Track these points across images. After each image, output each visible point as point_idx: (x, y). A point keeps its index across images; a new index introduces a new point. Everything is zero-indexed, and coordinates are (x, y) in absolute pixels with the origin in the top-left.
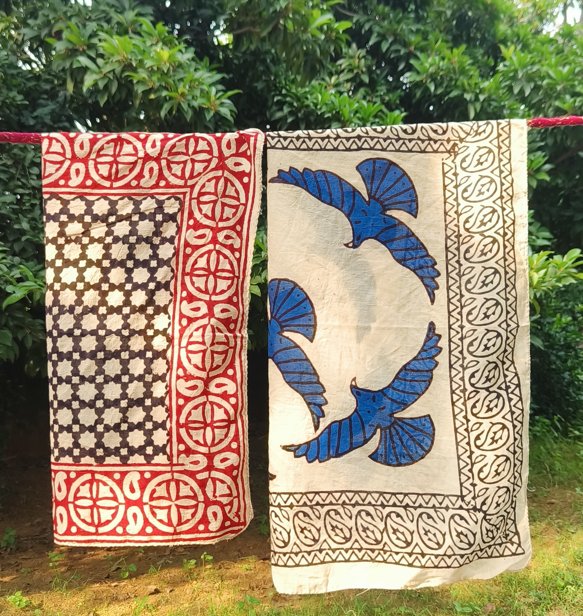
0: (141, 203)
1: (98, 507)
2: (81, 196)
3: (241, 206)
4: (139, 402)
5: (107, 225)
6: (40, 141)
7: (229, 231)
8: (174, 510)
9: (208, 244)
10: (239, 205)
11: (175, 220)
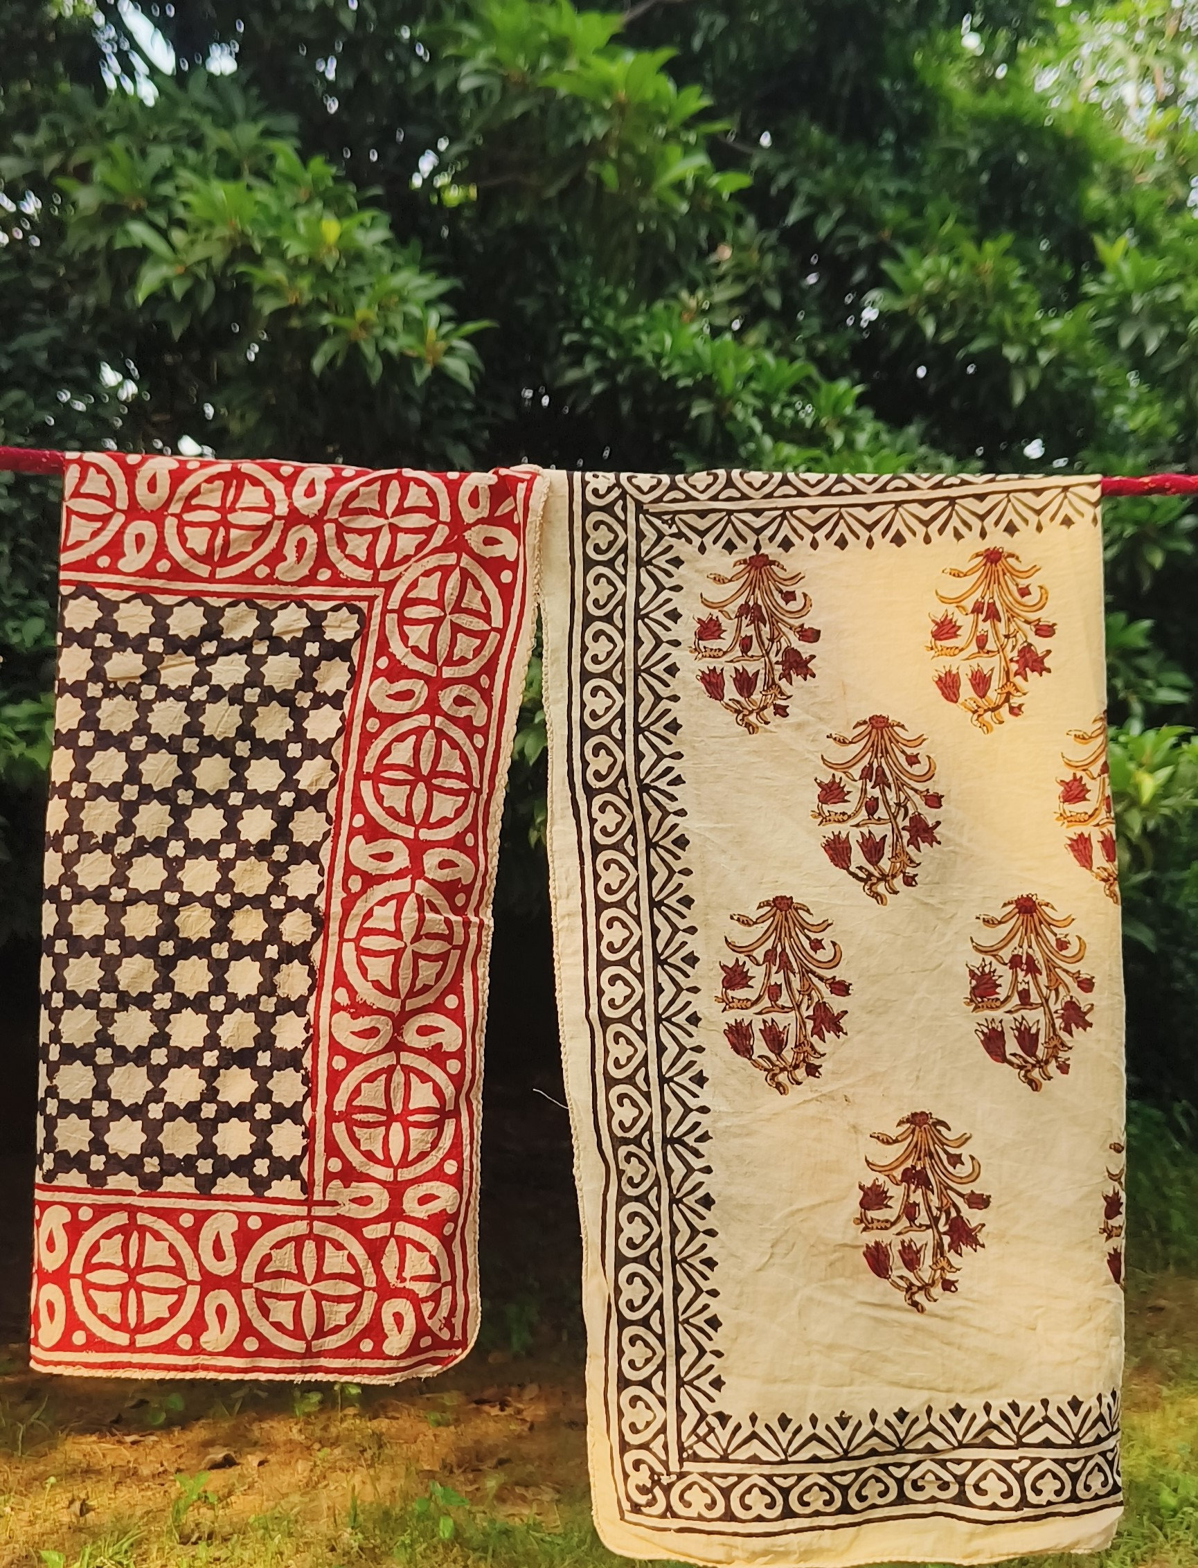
0: (276, 616)
1: (140, 1289)
2: (144, 595)
3: (493, 633)
4: (244, 1058)
5: (197, 663)
6: (60, 469)
7: (463, 686)
8: (309, 1303)
9: (418, 712)
10: (489, 632)
11: (346, 657)
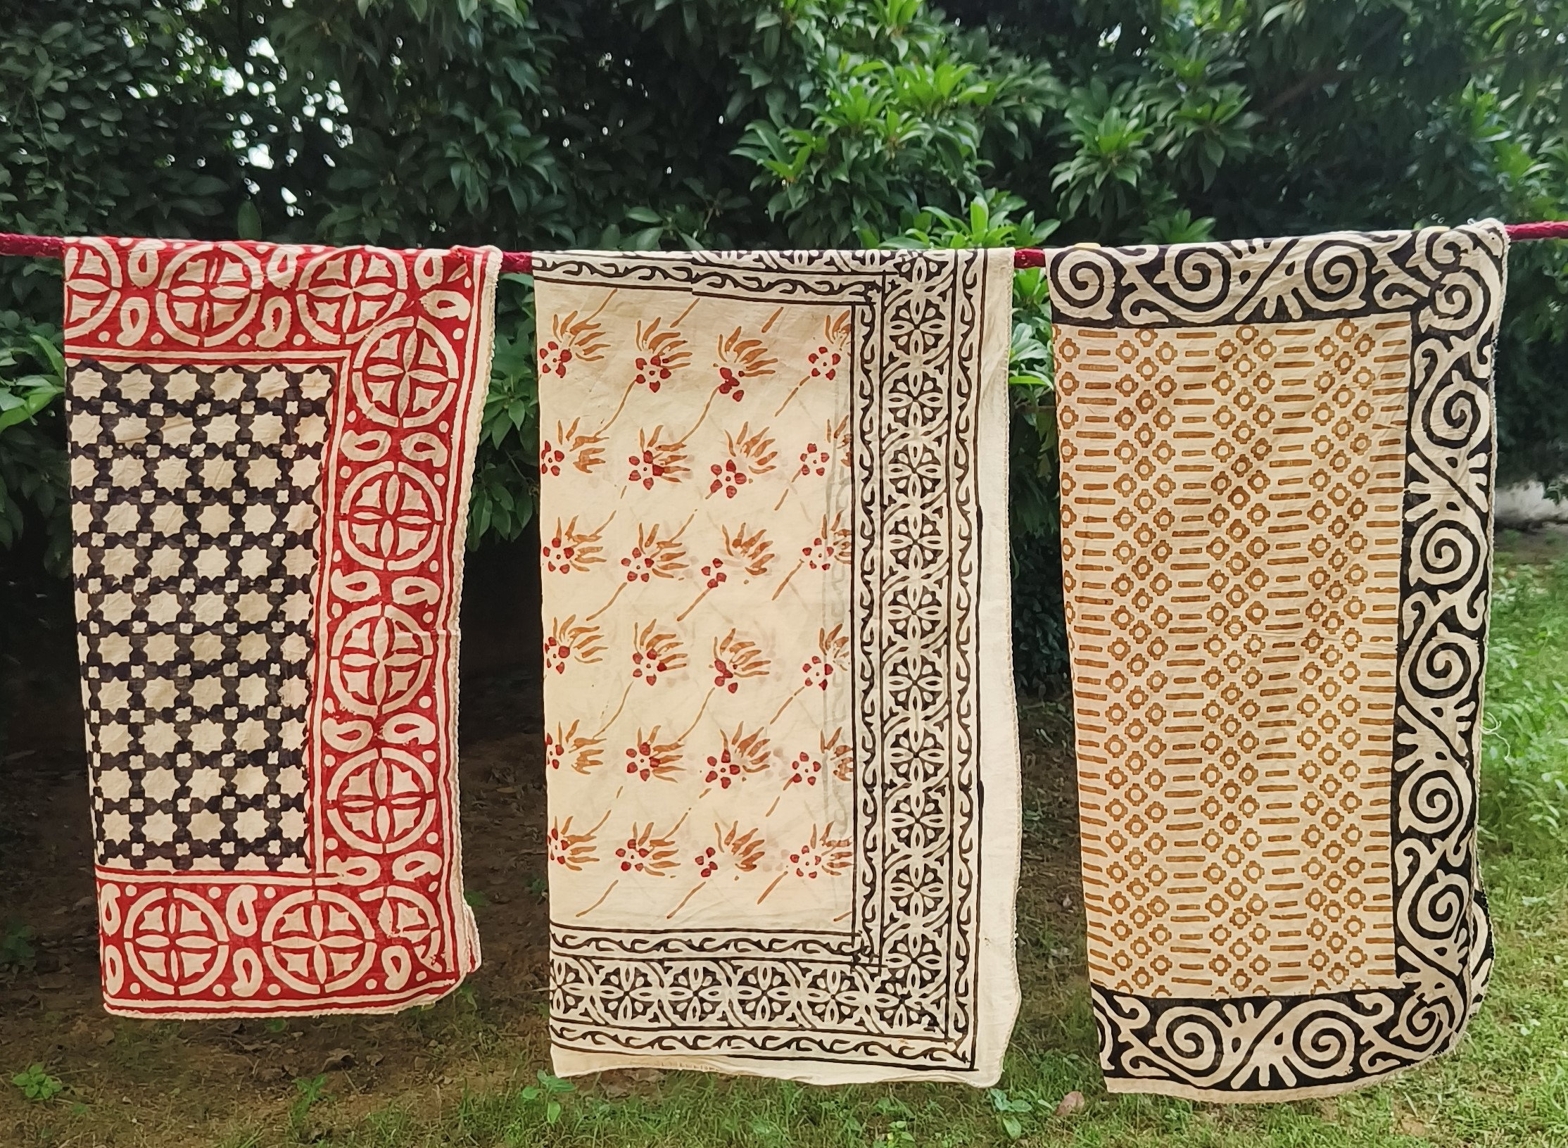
0: (259, 379)
1: (180, 950)
2: (141, 365)
3: (450, 384)
5: (195, 423)
6: (60, 251)
7: (424, 434)
8: (319, 955)
9: (383, 460)
10: (446, 383)
11: (322, 413)
